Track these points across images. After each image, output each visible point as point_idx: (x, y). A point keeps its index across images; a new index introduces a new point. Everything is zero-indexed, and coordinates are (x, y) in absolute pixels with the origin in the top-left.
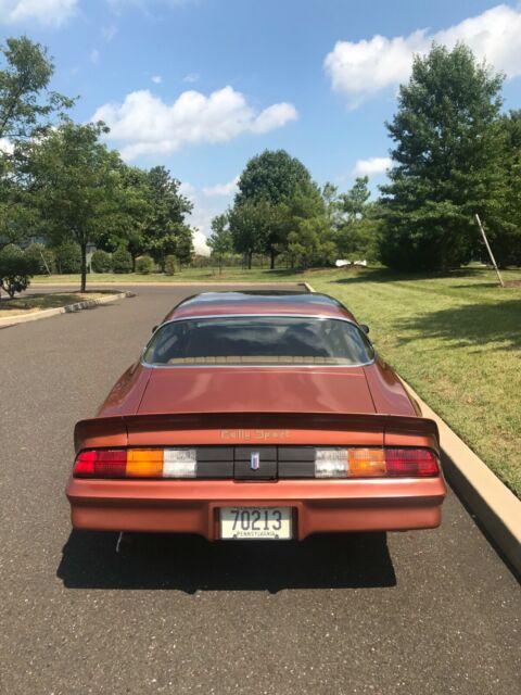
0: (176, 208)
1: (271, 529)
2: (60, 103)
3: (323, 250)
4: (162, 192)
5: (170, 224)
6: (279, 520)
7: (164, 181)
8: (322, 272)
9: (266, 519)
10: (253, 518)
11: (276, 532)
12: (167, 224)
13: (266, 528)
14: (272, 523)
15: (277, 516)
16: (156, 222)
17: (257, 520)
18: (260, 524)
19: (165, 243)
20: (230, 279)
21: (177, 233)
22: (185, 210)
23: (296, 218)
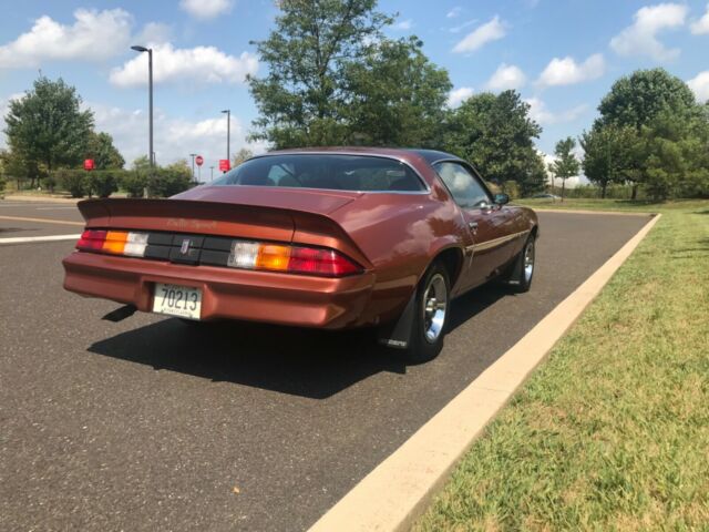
0: (523, 132)
1: (189, 310)
2: (382, 21)
3: (691, 179)
4: (510, 116)
5: (515, 149)
6: (195, 301)
7: (514, 105)
8: (688, 203)
9: (186, 300)
10: (177, 297)
11: (192, 312)
12: (511, 149)
13: (185, 308)
14: (190, 304)
15: (194, 298)
16: (501, 145)
17: (180, 299)
18: (181, 303)
19: (507, 168)
20: (570, 207)
21: (521, 158)
22: (532, 135)
23: (658, 139)
